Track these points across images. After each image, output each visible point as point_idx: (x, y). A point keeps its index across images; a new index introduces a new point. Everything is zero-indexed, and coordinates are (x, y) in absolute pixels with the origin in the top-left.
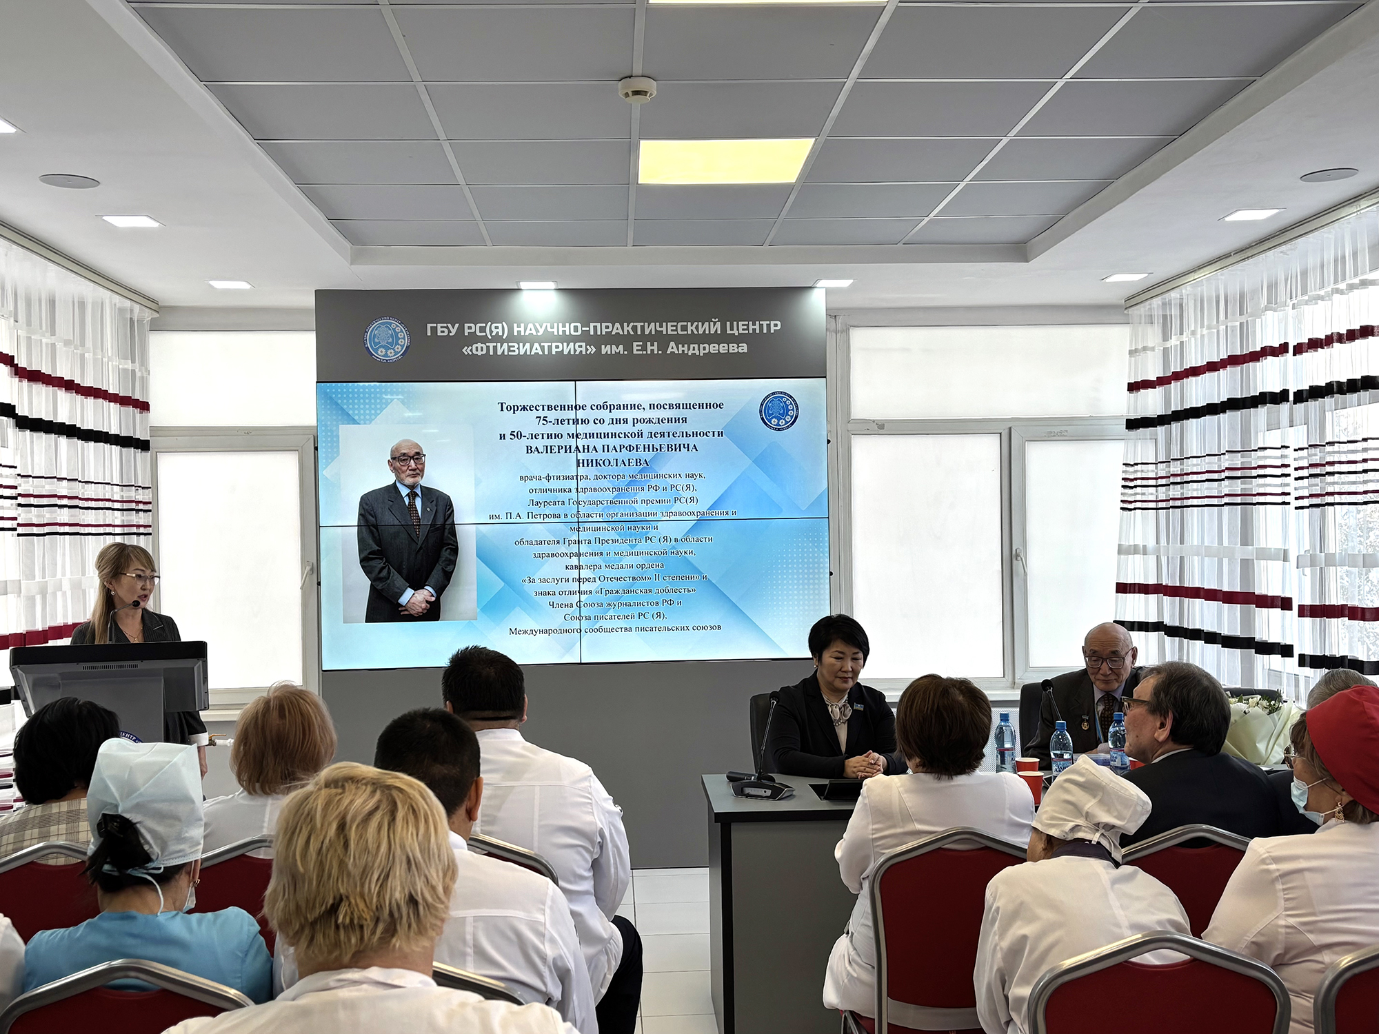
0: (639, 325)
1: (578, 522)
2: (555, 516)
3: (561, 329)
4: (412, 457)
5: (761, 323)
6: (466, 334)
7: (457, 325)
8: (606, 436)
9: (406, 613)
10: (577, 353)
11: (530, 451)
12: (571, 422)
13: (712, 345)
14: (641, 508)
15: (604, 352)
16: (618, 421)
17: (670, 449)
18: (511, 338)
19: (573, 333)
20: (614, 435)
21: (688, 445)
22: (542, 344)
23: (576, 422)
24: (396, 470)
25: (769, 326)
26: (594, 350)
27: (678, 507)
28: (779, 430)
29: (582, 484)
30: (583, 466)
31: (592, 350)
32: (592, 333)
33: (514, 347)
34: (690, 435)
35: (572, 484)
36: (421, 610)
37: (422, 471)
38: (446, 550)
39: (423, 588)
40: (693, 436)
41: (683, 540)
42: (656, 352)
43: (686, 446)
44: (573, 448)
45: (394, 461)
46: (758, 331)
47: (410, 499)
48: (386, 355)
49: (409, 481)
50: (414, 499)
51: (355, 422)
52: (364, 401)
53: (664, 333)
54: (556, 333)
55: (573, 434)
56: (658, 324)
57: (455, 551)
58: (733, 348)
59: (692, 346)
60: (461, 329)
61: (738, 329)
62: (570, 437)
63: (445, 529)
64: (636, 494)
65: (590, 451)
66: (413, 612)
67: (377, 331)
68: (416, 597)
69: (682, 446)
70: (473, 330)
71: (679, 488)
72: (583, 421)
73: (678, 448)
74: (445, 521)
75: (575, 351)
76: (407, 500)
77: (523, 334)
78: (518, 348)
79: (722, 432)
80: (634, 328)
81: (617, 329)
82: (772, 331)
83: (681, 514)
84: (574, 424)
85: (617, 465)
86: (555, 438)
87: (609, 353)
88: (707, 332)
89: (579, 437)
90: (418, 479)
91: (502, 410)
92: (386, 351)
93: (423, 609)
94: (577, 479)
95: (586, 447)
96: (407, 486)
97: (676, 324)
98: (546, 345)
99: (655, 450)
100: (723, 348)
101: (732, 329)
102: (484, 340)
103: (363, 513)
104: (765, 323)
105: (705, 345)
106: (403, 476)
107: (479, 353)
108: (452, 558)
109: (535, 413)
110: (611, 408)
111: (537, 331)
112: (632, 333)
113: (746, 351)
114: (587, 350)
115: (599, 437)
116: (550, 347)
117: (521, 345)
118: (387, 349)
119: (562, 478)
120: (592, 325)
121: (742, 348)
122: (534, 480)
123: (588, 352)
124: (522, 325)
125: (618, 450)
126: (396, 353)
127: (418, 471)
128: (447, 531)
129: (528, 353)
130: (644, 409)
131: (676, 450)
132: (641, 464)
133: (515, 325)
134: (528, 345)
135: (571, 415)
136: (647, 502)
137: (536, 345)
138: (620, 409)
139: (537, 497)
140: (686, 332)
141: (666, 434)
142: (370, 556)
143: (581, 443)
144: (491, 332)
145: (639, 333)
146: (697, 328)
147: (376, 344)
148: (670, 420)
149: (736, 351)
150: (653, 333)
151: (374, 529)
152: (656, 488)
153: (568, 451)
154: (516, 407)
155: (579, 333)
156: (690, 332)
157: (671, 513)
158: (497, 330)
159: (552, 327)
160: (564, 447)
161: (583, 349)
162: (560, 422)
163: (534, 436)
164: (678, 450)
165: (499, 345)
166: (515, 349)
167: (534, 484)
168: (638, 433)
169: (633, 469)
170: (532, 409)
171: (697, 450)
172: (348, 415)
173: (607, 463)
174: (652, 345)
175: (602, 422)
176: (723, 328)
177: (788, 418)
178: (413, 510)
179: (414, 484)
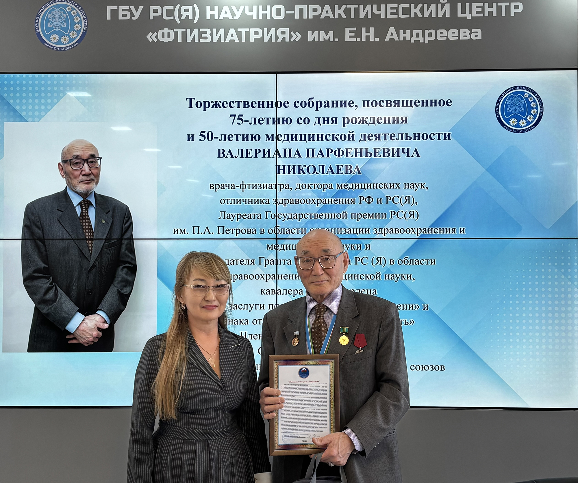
0: (353, 7)
1: (277, 239)
2: (249, 231)
3: (261, 12)
4: (86, 161)
5: (499, 4)
6: (151, 18)
7: (141, 8)
8: (311, 137)
9: (74, 341)
10: (279, 40)
11: (222, 155)
12: (271, 121)
13: (439, 31)
14: (351, 223)
15: (310, 39)
16: (326, 121)
17: (386, 154)
18: (203, 23)
19: (275, 17)
20: (320, 137)
21: (408, 149)
22: (239, 30)
23: (276, 121)
24: (67, 175)
25: (508, 8)
26: (300, 36)
27: (394, 223)
28: (519, 131)
29: (283, 194)
30: (284, 173)
31: (297, 36)
32: (297, 17)
33: (206, 33)
34: (411, 138)
35: (271, 194)
36: (91, 339)
37: (97, 176)
38: (122, 269)
39: (94, 313)
40: (415, 139)
41: (400, 262)
42: (372, 39)
43: (406, 151)
44: (272, 153)
45: (66, 165)
46: (495, 14)
47: (82, 209)
48: (59, 42)
49: (82, 188)
50: (87, 209)
51: (22, 119)
52: (33, 95)
53: (383, 16)
54: (255, 17)
55: (272, 136)
56: (375, 6)
57: (133, 270)
58: (465, 34)
59: (415, 32)
60: (146, 12)
61: (471, 12)
62: (269, 139)
63: (121, 244)
64: (345, 207)
65: (292, 155)
66: (82, 341)
67: (50, 15)
68: (86, 323)
69: (401, 150)
70: (159, 14)
71: (396, 200)
72: (285, 121)
73: (396, 153)
74: (123, 234)
75: (277, 38)
76: (78, 210)
77: (216, 17)
78: (211, 35)
79: (449, 134)
80: (347, 11)
81: (326, 12)
82: (512, 14)
83: (398, 231)
84: (273, 123)
85: (323, 173)
86: (252, 140)
87: (317, 40)
88: (434, 15)
89: (280, 139)
90: (92, 185)
91: (191, 106)
92: (60, 38)
93: (94, 338)
94: (276, 188)
95: (287, 151)
96: (80, 194)
97: (396, 6)
98: (243, 31)
99: (369, 155)
100: (453, 35)
101: (463, 11)
102: (172, 25)
103: (28, 224)
104: (503, 5)
105: (431, 31)
106: (75, 182)
107: (166, 40)
108: (130, 279)
109: (229, 111)
110: (317, 105)
111: (233, 15)
112: (344, 17)
113: (480, 37)
114: (291, 36)
115: (303, 139)
116: (248, 34)
117: (214, 30)
118: (60, 35)
119: (258, 187)
120: (297, 7)
121: (476, 34)
122: (226, 188)
123: (292, 40)
124: (216, 8)
125: (325, 154)
126: (71, 40)
127: (92, 177)
128: (124, 247)
129: (222, 40)
130: (356, 106)
131: (393, 156)
132: (351, 172)
133: (208, 8)
134: (222, 31)
135: (271, 113)
136: (359, 216)
137: (232, 31)
138: (328, 106)
139: (227, 208)
140: (408, 16)
141: (382, 137)
142: (36, 275)
143: (282, 146)
144: (180, 15)
145: (353, 16)
146: (422, 10)
147: (48, 29)
148: (387, 121)
149: (468, 38)
150: (369, 16)
151: (41, 243)
152: (369, 200)
153: (267, 156)
154: (207, 103)
155: (282, 17)
156: (413, 16)
157: (386, 230)
158: (187, 14)
159: (251, 10)
160: (262, 151)
161: (287, 36)
162: (257, 121)
163: (227, 138)
164: (396, 155)
165: (189, 30)
166: (207, 35)
167: (226, 193)
168: (349, 135)
169: (342, 177)
170: (225, 105)
171: (418, 156)
172: (15, 111)
173: (311, 169)
174: (368, 31)
175: (307, 122)
176: (453, 10)
177: (530, 118)
178: (86, 222)
179: (88, 192)
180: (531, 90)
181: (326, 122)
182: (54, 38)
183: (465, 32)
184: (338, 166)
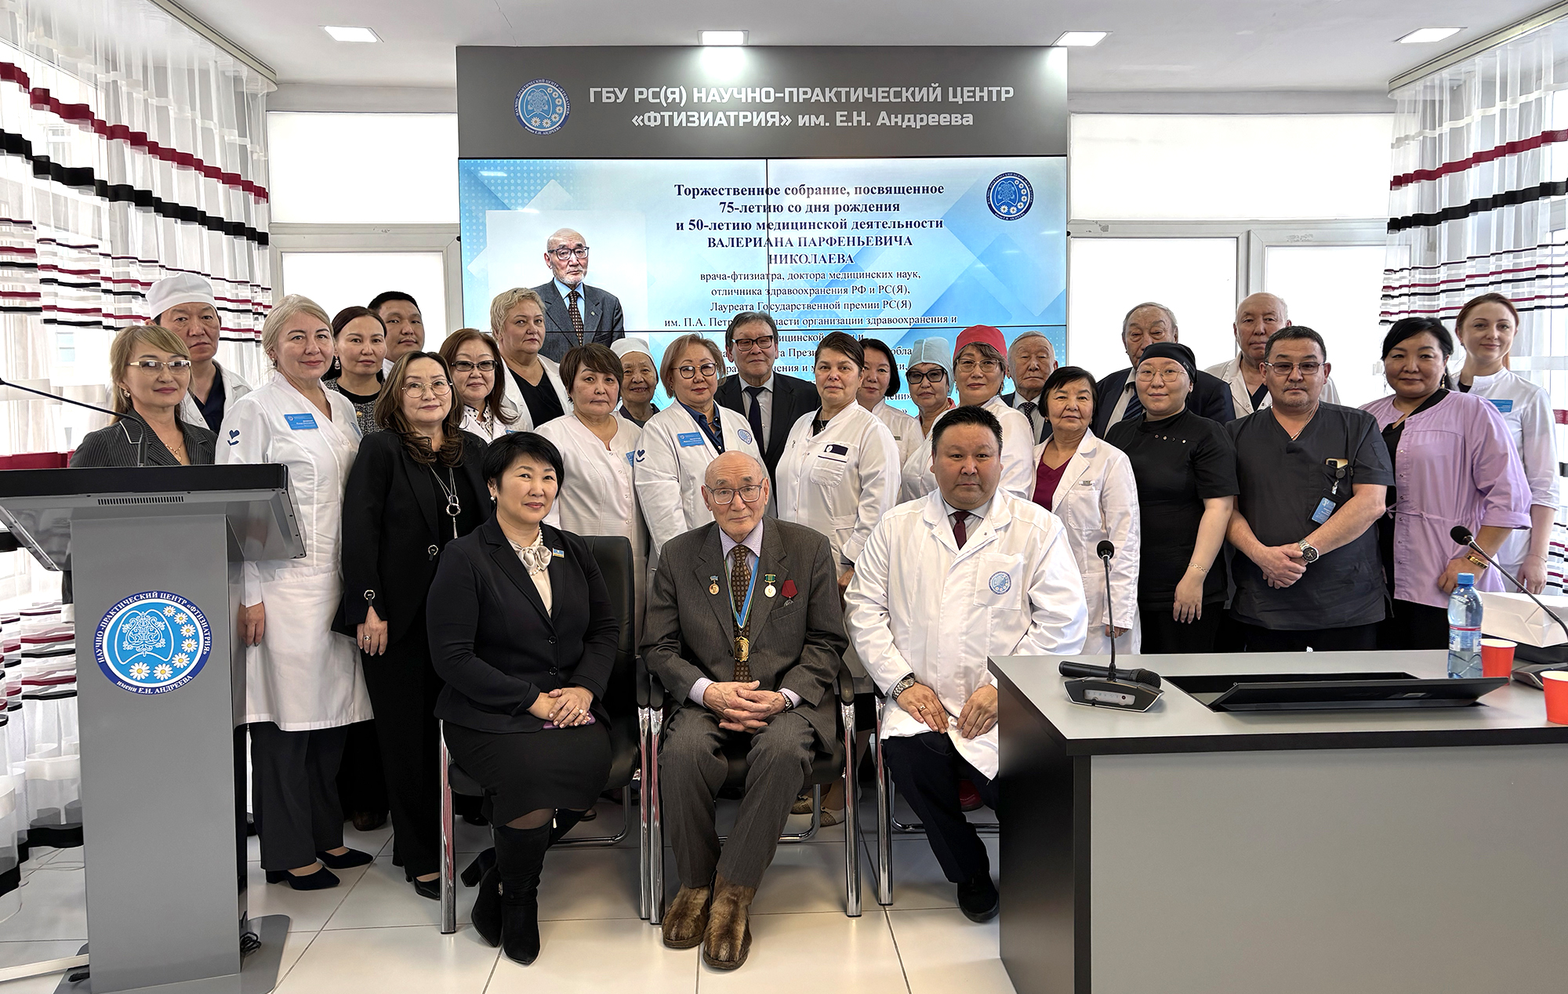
0: (843, 90)
3: (750, 95)
4: (573, 251)
5: (990, 89)
6: (637, 101)
7: (625, 90)
8: (803, 226)
10: (769, 125)
11: (712, 245)
12: (761, 209)
13: (931, 116)
14: (844, 314)
15: (801, 124)
17: (879, 243)
18: (690, 106)
19: (764, 100)
20: (812, 226)
21: (901, 237)
23: (767, 209)
24: (554, 266)
25: (999, 93)
26: (790, 121)
27: (889, 312)
28: (1009, 219)
29: (775, 285)
30: (776, 262)
31: (787, 121)
32: (787, 100)
33: (694, 116)
34: (903, 226)
35: (763, 285)
37: (585, 266)
40: (907, 227)
42: (863, 124)
43: (898, 239)
44: (764, 241)
45: (552, 255)
46: (986, 99)
47: (571, 301)
48: (541, 126)
49: (570, 279)
50: (575, 301)
51: (505, 207)
52: (516, 182)
53: (874, 100)
54: (744, 100)
55: (764, 224)
56: (866, 89)
58: (956, 120)
59: (907, 116)
60: (630, 94)
61: (962, 97)
62: (760, 227)
64: (838, 297)
65: (784, 245)
67: (530, 97)
69: (893, 239)
70: (644, 96)
71: (889, 289)
72: (776, 209)
73: (889, 241)
74: (613, 328)
75: (767, 122)
76: (567, 302)
77: (704, 100)
78: (699, 118)
79: (941, 222)
80: (838, 94)
81: (817, 95)
82: (1003, 99)
83: (890, 321)
84: (764, 211)
85: (815, 262)
86: (743, 229)
87: (807, 124)
88: (925, 100)
89: (771, 227)
90: (580, 276)
91: (679, 194)
92: (542, 121)
94: (768, 278)
95: (779, 240)
96: (568, 286)
97: (888, 89)
98: (732, 114)
99: (861, 243)
100: (944, 119)
101: (955, 96)
102: (658, 108)
104: (994, 89)
105: (922, 116)
106: (562, 272)
107: (652, 124)
109: (718, 198)
110: (809, 192)
111: (722, 98)
112: (835, 100)
113: (971, 123)
114: (781, 120)
115: (794, 227)
116: (737, 118)
117: (702, 114)
118: (542, 118)
119: (750, 277)
120: (787, 90)
121: (967, 119)
122: (718, 279)
123: (782, 124)
124: (704, 90)
125: (817, 243)
129: (711, 124)
130: (848, 193)
131: (886, 244)
132: (844, 261)
133: (695, 90)
134: (710, 115)
135: (761, 200)
136: (852, 306)
137: (720, 114)
138: (820, 193)
139: (721, 299)
140: (900, 100)
141: (875, 225)
143: (774, 234)
144: (666, 98)
145: (843, 100)
146: (913, 94)
147: (529, 112)
148: (879, 208)
149: (960, 123)
150: (861, 100)
152: (862, 290)
153: (758, 245)
154: (696, 191)
155: (772, 100)
156: (904, 100)
157: (879, 321)
158: (674, 96)
159: (739, 93)
160: (753, 240)
161: (777, 120)
162: (747, 209)
163: (717, 226)
164: (888, 243)
165: (676, 114)
166: (695, 119)
167: (718, 284)
168: (841, 223)
169: (835, 267)
170: (715, 193)
171: (911, 244)
172: (497, 198)
173: (803, 259)
174: (859, 115)
175: (798, 210)
176: (945, 94)
177: (1020, 205)
178: (575, 315)
179: (576, 283)
180: (1021, 177)
181: (818, 210)
182: (535, 121)
183: (956, 118)
184: (830, 255)
